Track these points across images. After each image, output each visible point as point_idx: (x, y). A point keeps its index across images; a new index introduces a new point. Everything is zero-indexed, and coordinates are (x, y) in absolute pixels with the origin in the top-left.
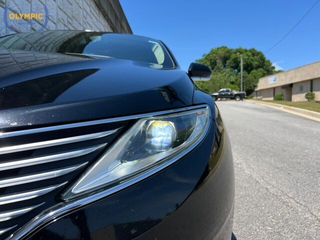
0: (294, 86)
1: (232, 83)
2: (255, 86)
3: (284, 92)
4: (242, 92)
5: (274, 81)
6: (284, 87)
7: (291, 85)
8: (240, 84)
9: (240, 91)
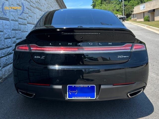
0: (155, 11)
1: (117, 10)
2: (132, 11)
3: (150, 15)
4: (124, 16)
5: (144, 8)
6: (149, 12)
7: (154, 10)
8: (122, 10)
9: (122, 15)
